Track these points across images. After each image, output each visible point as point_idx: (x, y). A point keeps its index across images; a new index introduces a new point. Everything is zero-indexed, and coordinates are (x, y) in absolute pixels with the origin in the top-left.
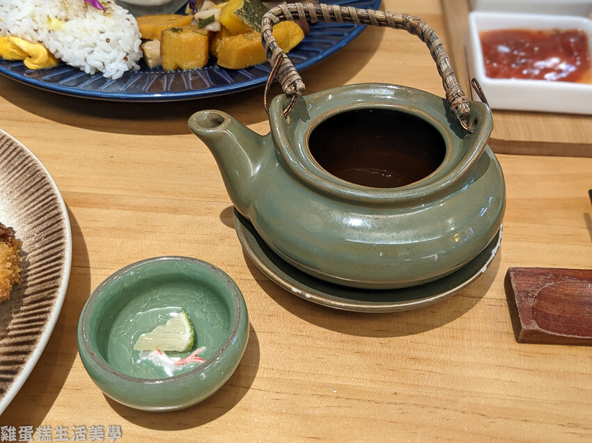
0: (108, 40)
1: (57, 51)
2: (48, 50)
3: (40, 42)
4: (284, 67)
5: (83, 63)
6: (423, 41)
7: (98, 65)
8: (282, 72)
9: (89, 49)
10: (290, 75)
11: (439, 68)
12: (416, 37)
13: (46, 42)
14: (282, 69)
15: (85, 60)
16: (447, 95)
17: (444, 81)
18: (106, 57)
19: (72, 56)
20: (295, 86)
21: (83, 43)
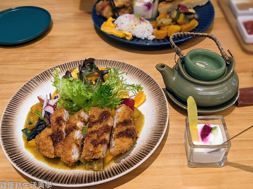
0: (148, 30)
1: (134, 34)
2: (132, 34)
3: (130, 32)
4: (179, 51)
5: (142, 37)
6: (213, 40)
7: (146, 37)
8: (178, 52)
9: (143, 33)
10: (181, 53)
11: (219, 48)
12: (211, 39)
13: (131, 32)
14: (178, 51)
15: (142, 36)
16: (222, 55)
17: (221, 51)
18: (148, 35)
19: (138, 35)
20: (183, 56)
21: (141, 31)
